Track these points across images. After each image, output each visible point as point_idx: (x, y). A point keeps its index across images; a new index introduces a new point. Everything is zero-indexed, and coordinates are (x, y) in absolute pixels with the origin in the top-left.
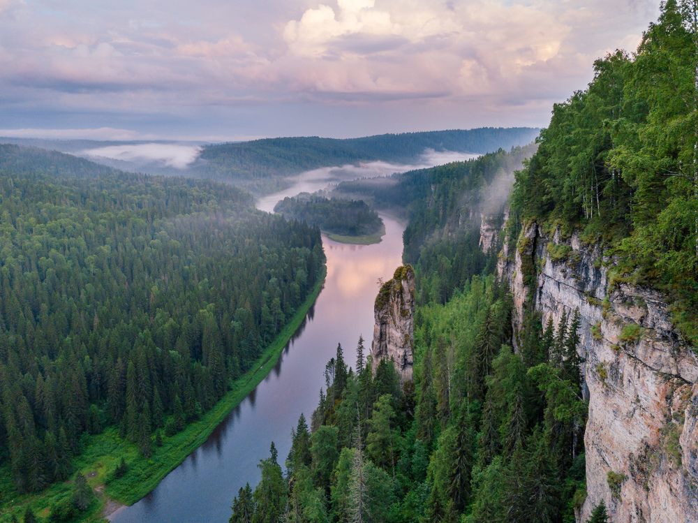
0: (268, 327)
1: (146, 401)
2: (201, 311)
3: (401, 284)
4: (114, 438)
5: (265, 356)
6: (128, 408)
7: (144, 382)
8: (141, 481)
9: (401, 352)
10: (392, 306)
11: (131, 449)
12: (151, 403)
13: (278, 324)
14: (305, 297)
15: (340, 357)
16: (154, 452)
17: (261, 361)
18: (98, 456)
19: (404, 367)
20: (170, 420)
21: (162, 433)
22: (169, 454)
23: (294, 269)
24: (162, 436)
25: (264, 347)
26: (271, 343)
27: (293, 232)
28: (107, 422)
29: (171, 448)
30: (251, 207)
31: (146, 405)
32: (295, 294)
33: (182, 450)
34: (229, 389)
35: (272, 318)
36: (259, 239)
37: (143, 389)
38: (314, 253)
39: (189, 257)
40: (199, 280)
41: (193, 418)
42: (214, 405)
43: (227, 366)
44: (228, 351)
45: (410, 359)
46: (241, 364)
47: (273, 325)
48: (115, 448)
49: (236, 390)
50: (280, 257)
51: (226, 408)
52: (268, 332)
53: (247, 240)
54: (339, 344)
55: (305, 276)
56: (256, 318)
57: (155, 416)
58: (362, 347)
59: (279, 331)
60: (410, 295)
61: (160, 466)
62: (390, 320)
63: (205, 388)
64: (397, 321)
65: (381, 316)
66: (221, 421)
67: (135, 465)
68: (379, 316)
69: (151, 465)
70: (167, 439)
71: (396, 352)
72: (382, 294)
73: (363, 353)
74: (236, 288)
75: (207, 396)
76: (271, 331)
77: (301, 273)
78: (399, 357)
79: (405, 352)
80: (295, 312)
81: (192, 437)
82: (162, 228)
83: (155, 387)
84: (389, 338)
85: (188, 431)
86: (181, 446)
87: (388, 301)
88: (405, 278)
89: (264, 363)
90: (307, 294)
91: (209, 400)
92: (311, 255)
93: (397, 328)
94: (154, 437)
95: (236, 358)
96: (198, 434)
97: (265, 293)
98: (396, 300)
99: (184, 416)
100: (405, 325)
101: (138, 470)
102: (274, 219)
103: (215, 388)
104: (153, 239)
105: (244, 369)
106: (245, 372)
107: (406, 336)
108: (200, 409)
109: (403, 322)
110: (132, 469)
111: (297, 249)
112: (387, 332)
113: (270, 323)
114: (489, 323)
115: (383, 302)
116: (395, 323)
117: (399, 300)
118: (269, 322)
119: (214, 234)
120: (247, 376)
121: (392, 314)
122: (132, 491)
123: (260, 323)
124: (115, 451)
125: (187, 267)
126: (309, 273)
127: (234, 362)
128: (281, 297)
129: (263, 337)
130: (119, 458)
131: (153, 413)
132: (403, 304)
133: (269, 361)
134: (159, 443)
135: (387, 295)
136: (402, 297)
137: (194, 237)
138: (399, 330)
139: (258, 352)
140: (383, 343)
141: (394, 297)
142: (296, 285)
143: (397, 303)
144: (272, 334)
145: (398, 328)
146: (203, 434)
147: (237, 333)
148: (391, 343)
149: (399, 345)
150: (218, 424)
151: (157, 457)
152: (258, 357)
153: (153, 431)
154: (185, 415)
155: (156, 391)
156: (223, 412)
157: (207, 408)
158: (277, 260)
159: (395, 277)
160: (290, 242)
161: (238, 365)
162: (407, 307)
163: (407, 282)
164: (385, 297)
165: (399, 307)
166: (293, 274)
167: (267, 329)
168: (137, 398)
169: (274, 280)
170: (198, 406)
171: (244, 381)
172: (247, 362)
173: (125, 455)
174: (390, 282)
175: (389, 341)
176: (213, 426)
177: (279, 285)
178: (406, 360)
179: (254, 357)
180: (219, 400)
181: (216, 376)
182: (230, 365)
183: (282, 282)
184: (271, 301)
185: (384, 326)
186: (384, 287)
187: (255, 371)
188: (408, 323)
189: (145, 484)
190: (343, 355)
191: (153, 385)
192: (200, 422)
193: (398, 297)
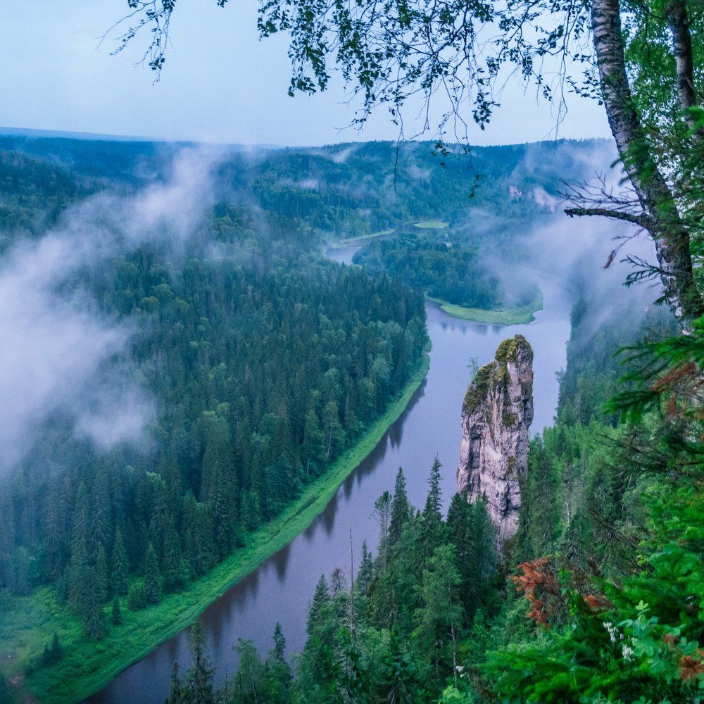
0: (314, 448)
1: (102, 549)
2: (206, 413)
3: (506, 369)
4: (48, 604)
5: (306, 497)
6: (73, 557)
7: (100, 518)
8: (82, 675)
9: (501, 487)
10: (491, 407)
11: (73, 624)
12: (109, 552)
13: (333, 445)
14: (384, 407)
15: (400, 491)
16: (107, 632)
17: (299, 504)
18: (21, 629)
19: (505, 513)
20: (138, 584)
21: (123, 604)
22: (130, 639)
23: (370, 357)
24: (122, 609)
25: (305, 482)
26: (318, 476)
27: (377, 295)
28: (40, 577)
29: (135, 629)
30: (313, 254)
31: (101, 554)
32: (367, 398)
33: (151, 634)
34: (240, 545)
35: (322, 435)
36: (318, 304)
37: (98, 530)
38: (407, 333)
39: (201, 328)
40: (212, 364)
41: (176, 586)
42: (211, 567)
43: (239, 506)
44: (243, 482)
45: (516, 500)
46: (263, 505)
47: (323, 447)
48: (49, 620)
49: (252, 548)
50: (349, 335)
51: (231, 576)
52: (315, 458)
53: (299, 306)
54: (400, 469)
55: (387, 370)
56: (294, 432)
57: (114, 573)
58: (439, 476)
59: (333, 459)
60: (519, 388)
61: (114, 656)
62: (486, 431)
63: (198, 538)
64: (497, 433)
65: (472, 424)
66: (221, 595)
67: (75, 649)
68: (468, 423)
69: (100, 652)
70: (130, 615)
71: (494, 487)
72: (475, 386)
73: (439, 486)
74: (269, 381)
75: (200, 551)
76: (320, 456)
77: (380, 365)
78: (497, 495)
79: (508, 487)
80: (365, 430)
81: (169, 616)
82: (163, 279)
83: (117, 527)
84: (484, 462)
85: (164, 606)
86: (151, 628)
87: (484, 398)
88: (514, 358)
89: (304, 508)
90: (390, 401)
91: (204, 558)
92: (402, 335)
93: (496, 444)
94: (108, 609)
95: (254, 494)
96: (181, 612)
97: (316, 393)
98: (497, 395)
99: (160, 580)
100: (509, 441)
101: (78, 657)
102: (347, 273)
103: (216, 541)
104: (146, 296)
105: (268, 515)
106: (269, 520)
107: (511, 459)
108: (187, 570)
109: (506, 435)
110: (70, 655)
111: (380, 324)
112: (481, 452)
113: (319, 442)
114: (635, 435)
115: (476, 400)
116: (492, 437)
117: (502, 396)
118: (317, 441)
119: (246, 293)
120: (272, 526)
121: (489, 421)
122: (66, 689)
123: (301, 441)
124: (46, 625)
125: (194, 344)
126: (395, 366)
127: (251, 502)
128: (341, 400)
129: (304, 464)
130: (51, 636)
131: (111, 570)
132: (507, 404)
133: (312, 506)
134: (117, 620)
135: (483, 387)
136: (506, 392)
137: (213, 294)
138: (499, 449)
139: (295, 489)
140: (475, 472)
141: (494, 390)
142: (369, 384)
143: (498, 401)
144: (320, 462)
145: (498, 445)
146: (187, 613)
147: (262, 453)
148: (487, 472)
149: (497, 474)
150: (214, 598)
151: (111, 641)
152: (295, 498)
153: (109, 599)
154: (161, 578)
155: (119, 535)
156: (225, 582)
157: (200, 572)
158: (343, 339)
159: (498, 358)
160: (370, 312)
161: (257, 506)
162: (515, 409)
163: (517, 367)
164: (479, 392)
165: (501, 408)
166: (366, 363)
167: (314, 452)
168: (88, 542)
169: (332, 372)
170: (185, 566)
171: (264, 534)
172: (273, 504)
173: (61, 632)
174: (491, 366)
175: (484, 469)
176: (206, 601)
177: (341, 381)
178: (508, 501)
179: (285, 495)
180: (220, 561)
181: (218, 521)
182: (245, 505)
183: (347, 378)
184: (323, 406)
185: (477, 442)
186: (479, 374)
187: (285, 520)
188: (515, 438)
189: (87, 680)
190: (406, 489)
191: (115, 525)
192: (186, 594)
193: (500, 392)
